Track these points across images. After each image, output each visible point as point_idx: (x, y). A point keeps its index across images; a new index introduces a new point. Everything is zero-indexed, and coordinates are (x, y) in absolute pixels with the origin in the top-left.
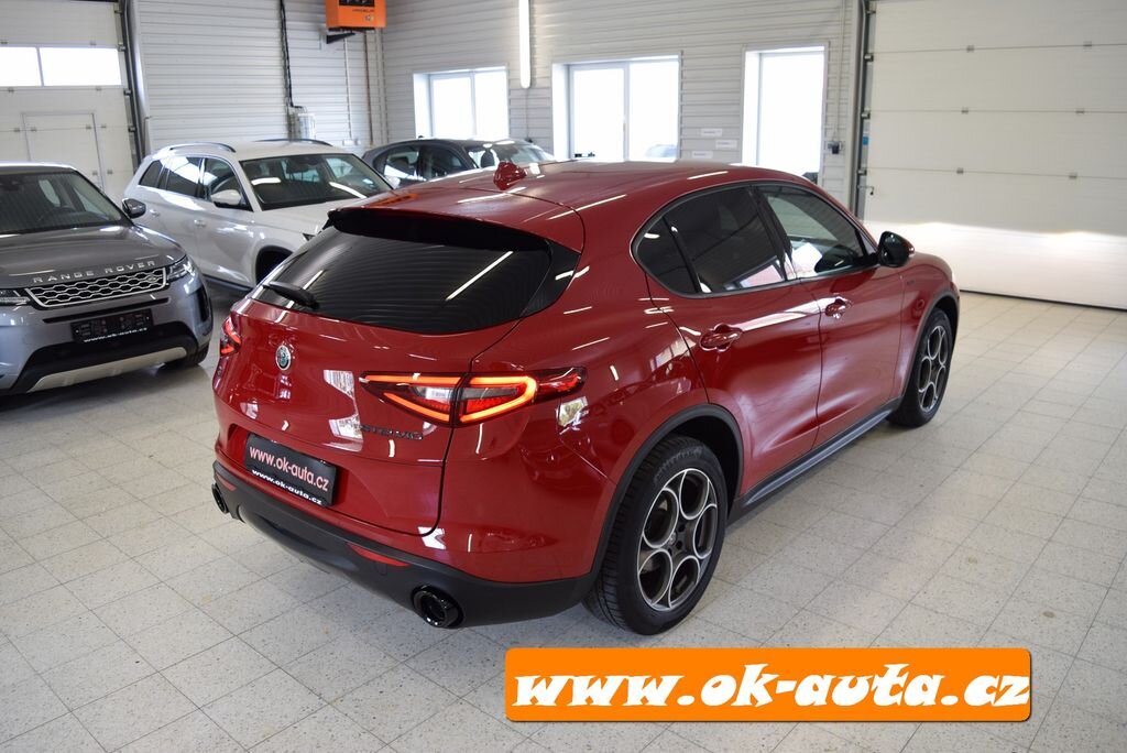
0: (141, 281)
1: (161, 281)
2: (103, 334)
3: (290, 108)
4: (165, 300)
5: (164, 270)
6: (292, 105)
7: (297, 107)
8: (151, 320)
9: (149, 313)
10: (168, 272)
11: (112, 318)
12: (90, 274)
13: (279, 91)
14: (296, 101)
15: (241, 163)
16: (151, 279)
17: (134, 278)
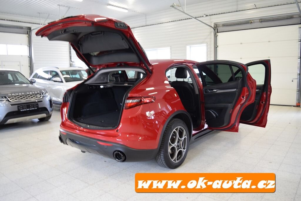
0: (36, 96)
1: (41, 96)
2: (25, 109)
3: (71, 62)
4: (42, 101)
5: (42, 94)
6: (71, 61)
7: (73, 62)
8: (38, 106)
9: (38, 104)
10: (43, 94)
11: (28, 105)
12: (23, 94)
13: (68, 57)
14: (72, 60)
15: (60, 71)
16: (38, 96)
17: (34, 95)
